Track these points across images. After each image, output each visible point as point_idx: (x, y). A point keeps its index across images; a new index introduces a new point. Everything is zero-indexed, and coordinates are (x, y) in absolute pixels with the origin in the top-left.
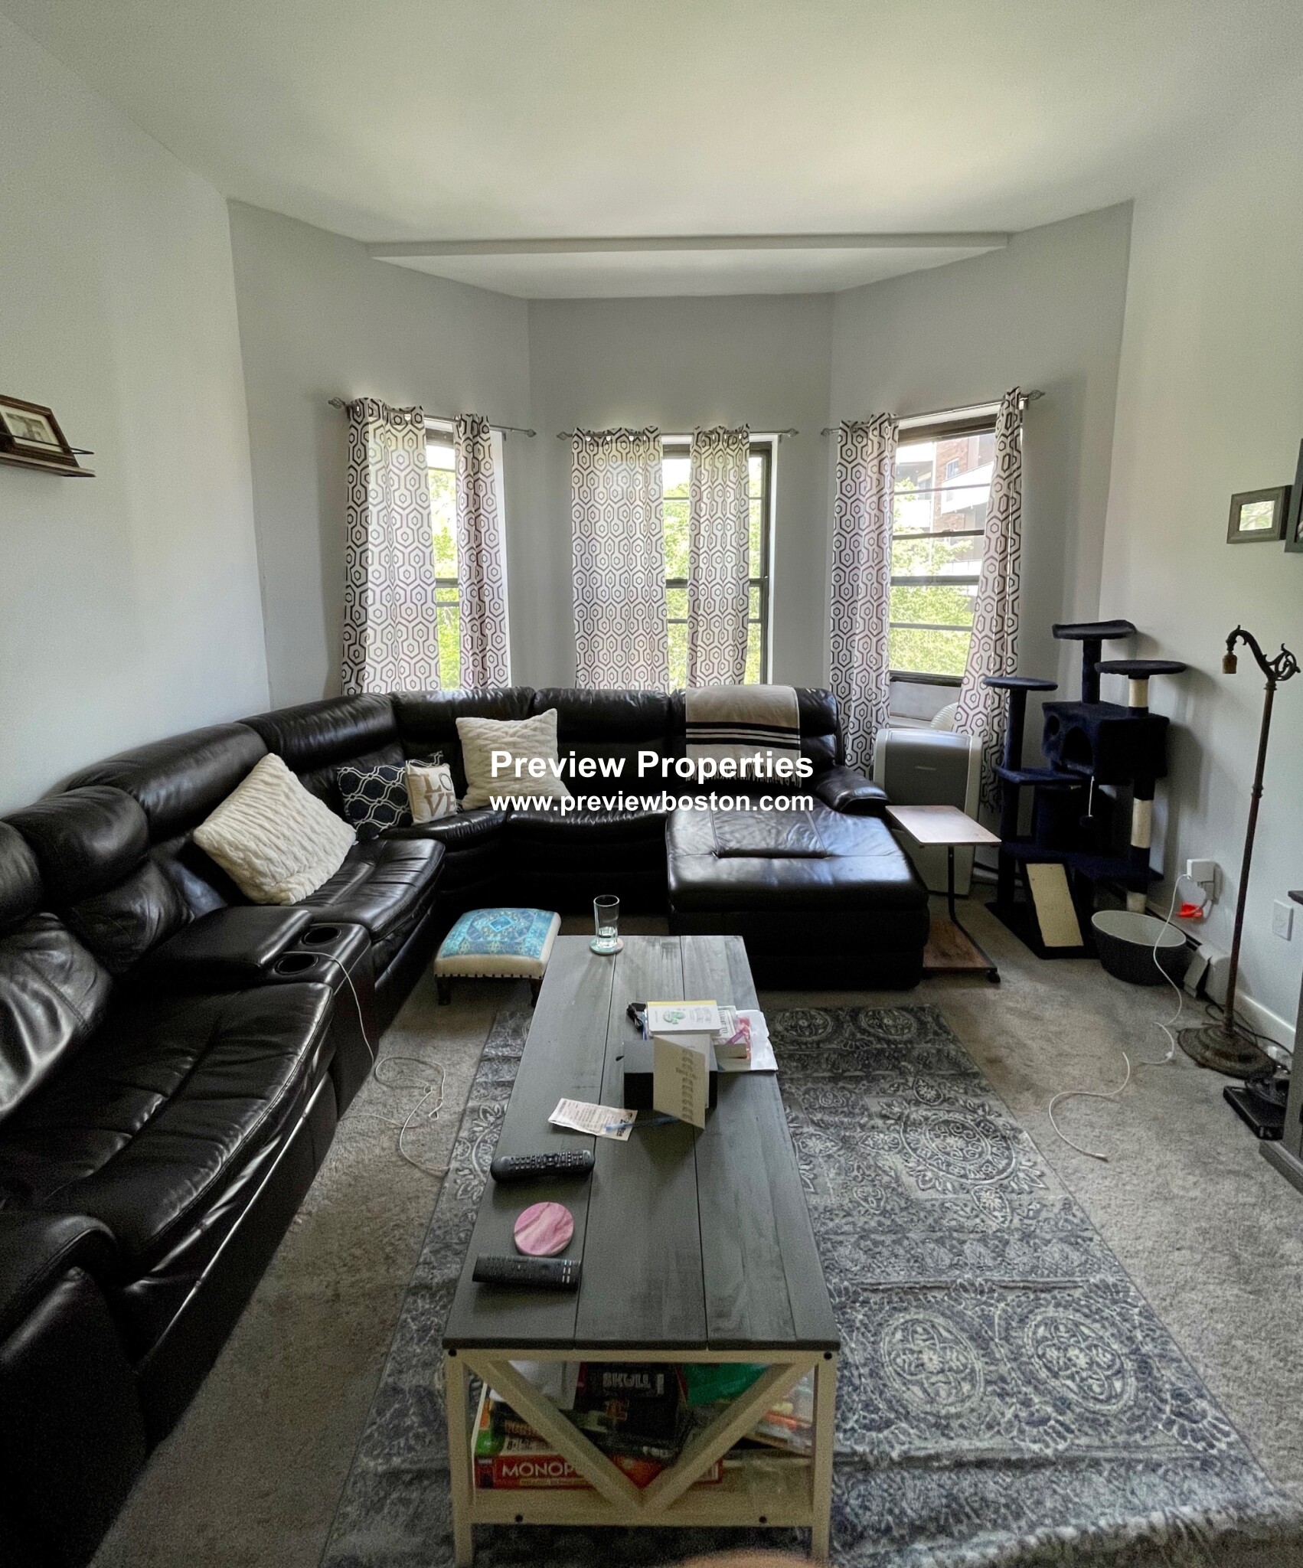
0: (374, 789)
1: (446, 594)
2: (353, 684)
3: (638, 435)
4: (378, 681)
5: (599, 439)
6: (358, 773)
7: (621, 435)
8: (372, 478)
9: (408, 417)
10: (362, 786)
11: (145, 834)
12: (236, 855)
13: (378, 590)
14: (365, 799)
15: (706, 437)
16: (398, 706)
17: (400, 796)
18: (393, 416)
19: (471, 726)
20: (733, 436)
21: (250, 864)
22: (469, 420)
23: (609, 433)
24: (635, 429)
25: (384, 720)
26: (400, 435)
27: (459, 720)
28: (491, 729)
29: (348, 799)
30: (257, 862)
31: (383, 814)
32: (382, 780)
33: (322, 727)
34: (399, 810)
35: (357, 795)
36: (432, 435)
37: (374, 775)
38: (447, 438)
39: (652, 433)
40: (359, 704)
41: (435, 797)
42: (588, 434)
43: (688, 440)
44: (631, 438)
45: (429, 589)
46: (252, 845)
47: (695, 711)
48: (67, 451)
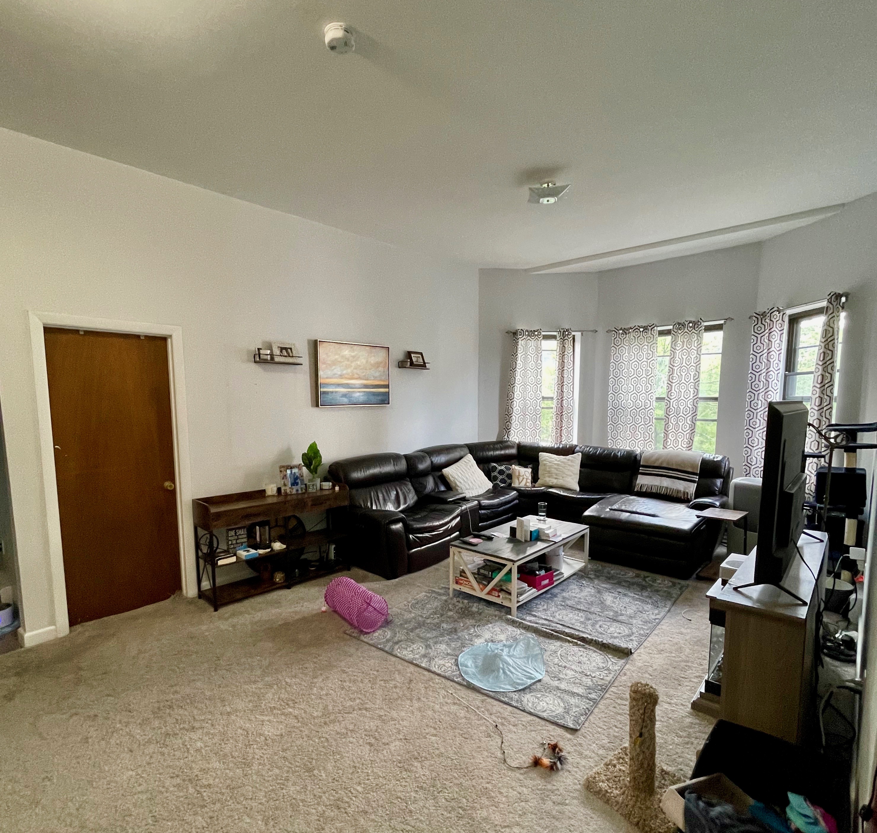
0: (501, 472)
1: (549, 403)
2: (506, 437)
3: (645, 328)
4: (515, 437)
5: (625, 331)
6: (497, 466)
7: (636, 329)
8: (519, 359)
9: (536, 333)
10: (497, 470)
11: (430, 469)
12: (452, 479)
13: (518, 401)
14: (498, 475)
15: (681, 325)
16: (520, 447)
17: (510, 476)
18: (531, 333)
19: (543, 456)
20: (696, 324)
21: (456, 483)
22: (562, 331)
23: (631, 329)
24: (644, 325)
25: (513, 451)
26: (533, 341)
27: (540, 453)
28: (551, 458)
29: (493, 474)
30: (457, 482)
31: (503, 481)
32: (505, 470)
33: (489, 450)
34: (509, 481)
35: (495, 473)
36: (546, 337)
37: (503, 468)
38: (554, 337)
39: (653, 326)
40: (506, 444)
41: (521, 478)
42: (621, 329)
43: (671, 327)
44: (641, 330)
45: (538, 401)
46: (457, 477)
47: (647, 460)
48: (425, 363)
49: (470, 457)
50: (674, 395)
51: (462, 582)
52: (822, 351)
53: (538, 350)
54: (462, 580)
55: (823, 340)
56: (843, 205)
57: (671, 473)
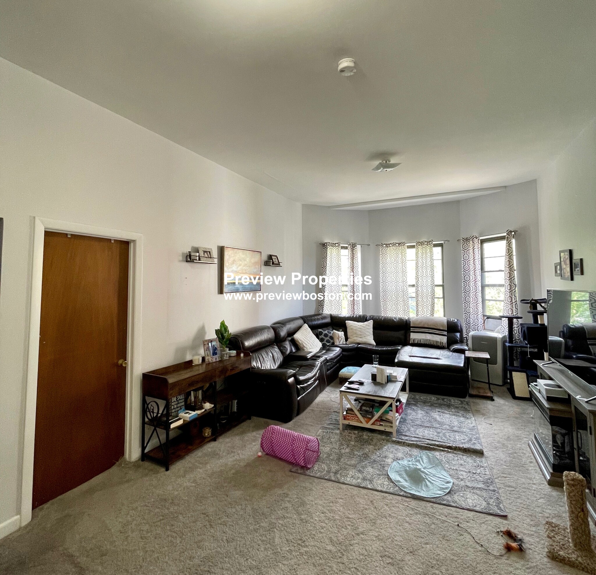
0: (326, 335)
1: (345, 289)
2: (321, 311)
3: (399, 244)
4: (327, 311)
5: (387, 245)
6: (323, 331)
7: (394, 244)
8: (328, 261)
9: (337, 245)
10: (323, 334)
11: (287, 335)
12: (300, 342)
13: (328, 287)
14: (324, 337)
15: (420, 243)
16: (332, 317)
17: (332, 338)
18: (333, 245)
19: (349, 323)
20: (429, 243)
21: (303, 346)
22: (352, 244)
23: (391, 244)
24: (398, 242)
25: (328, 320)
26: (335, 249)
27: (346, 321)
28: (355, 324)
29: (320, 337)
30: (304, 344)
31: (328, 341)
32: (328, 333)
33: (315, 320)
34: (332, 341)
35: (322, 336)
36: (343, 248)
37: (326, 332)
38: (346, 248)
39: (404, 243)
40: (323, 315)
41: (340, 339)
42: (385, 244)
43: (415, 244)
44: (397, 245)
45: (340, 287)
46: (303, 340)
47: (414, 323)
48: (279, 263)
49: (306, 326)
50: (420, 283)
51: (349, 418)
52: (507, 260)
53: (339, 255)
54: (348, 416)
55: (507, 254)
56: (505, 187)
57: (431, 331)
